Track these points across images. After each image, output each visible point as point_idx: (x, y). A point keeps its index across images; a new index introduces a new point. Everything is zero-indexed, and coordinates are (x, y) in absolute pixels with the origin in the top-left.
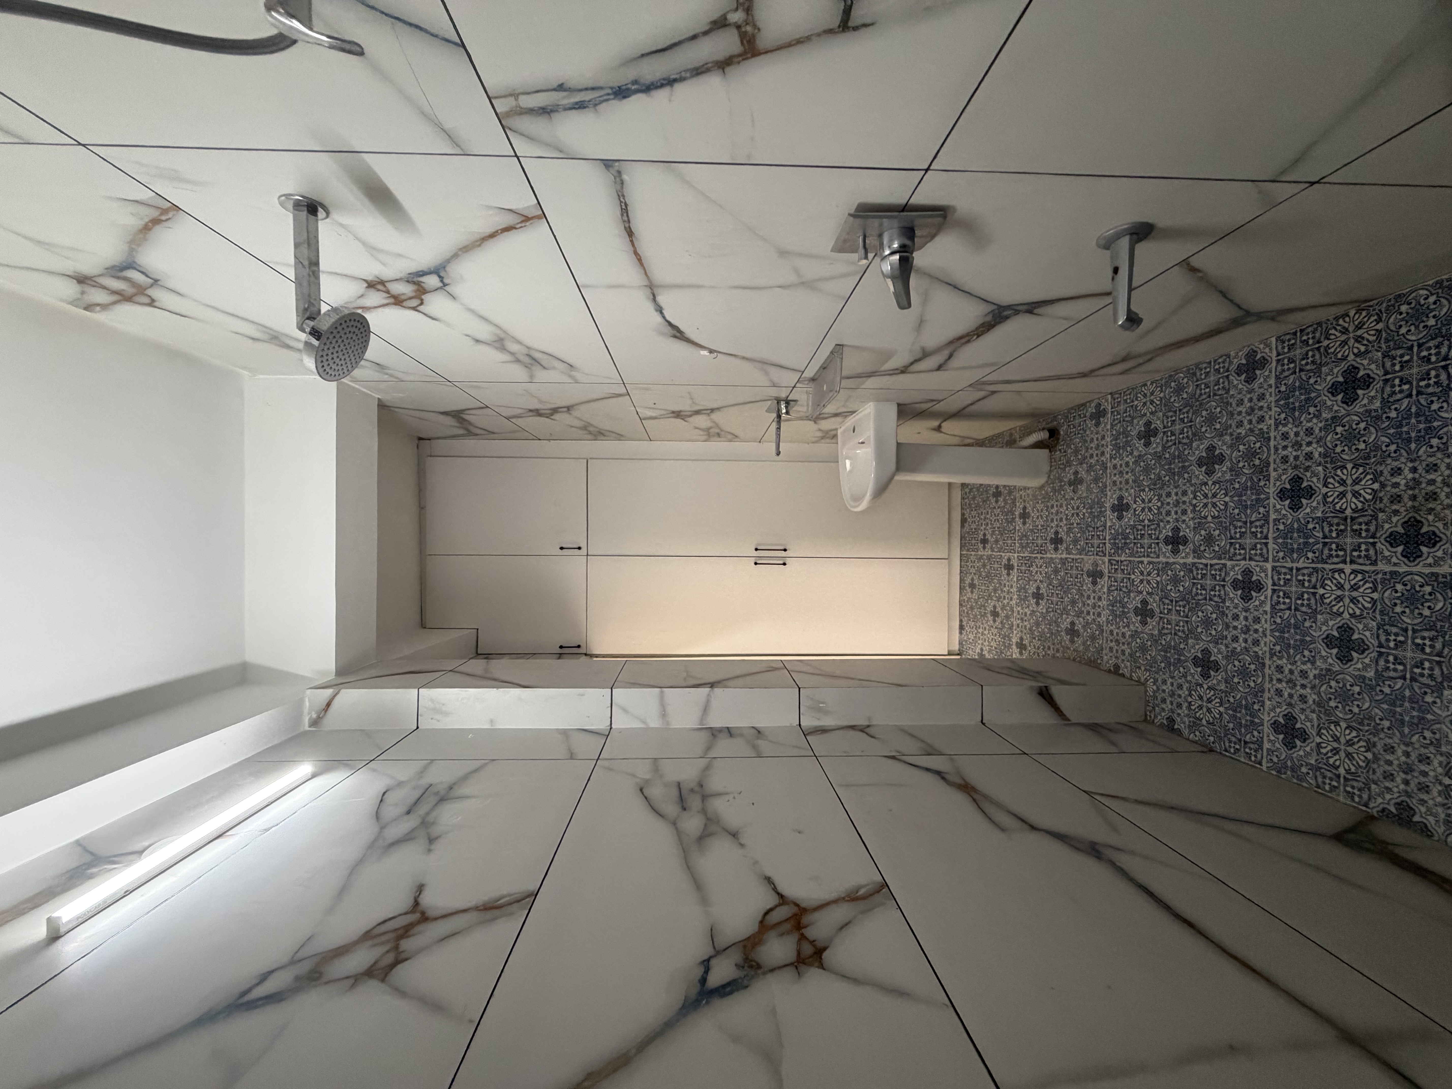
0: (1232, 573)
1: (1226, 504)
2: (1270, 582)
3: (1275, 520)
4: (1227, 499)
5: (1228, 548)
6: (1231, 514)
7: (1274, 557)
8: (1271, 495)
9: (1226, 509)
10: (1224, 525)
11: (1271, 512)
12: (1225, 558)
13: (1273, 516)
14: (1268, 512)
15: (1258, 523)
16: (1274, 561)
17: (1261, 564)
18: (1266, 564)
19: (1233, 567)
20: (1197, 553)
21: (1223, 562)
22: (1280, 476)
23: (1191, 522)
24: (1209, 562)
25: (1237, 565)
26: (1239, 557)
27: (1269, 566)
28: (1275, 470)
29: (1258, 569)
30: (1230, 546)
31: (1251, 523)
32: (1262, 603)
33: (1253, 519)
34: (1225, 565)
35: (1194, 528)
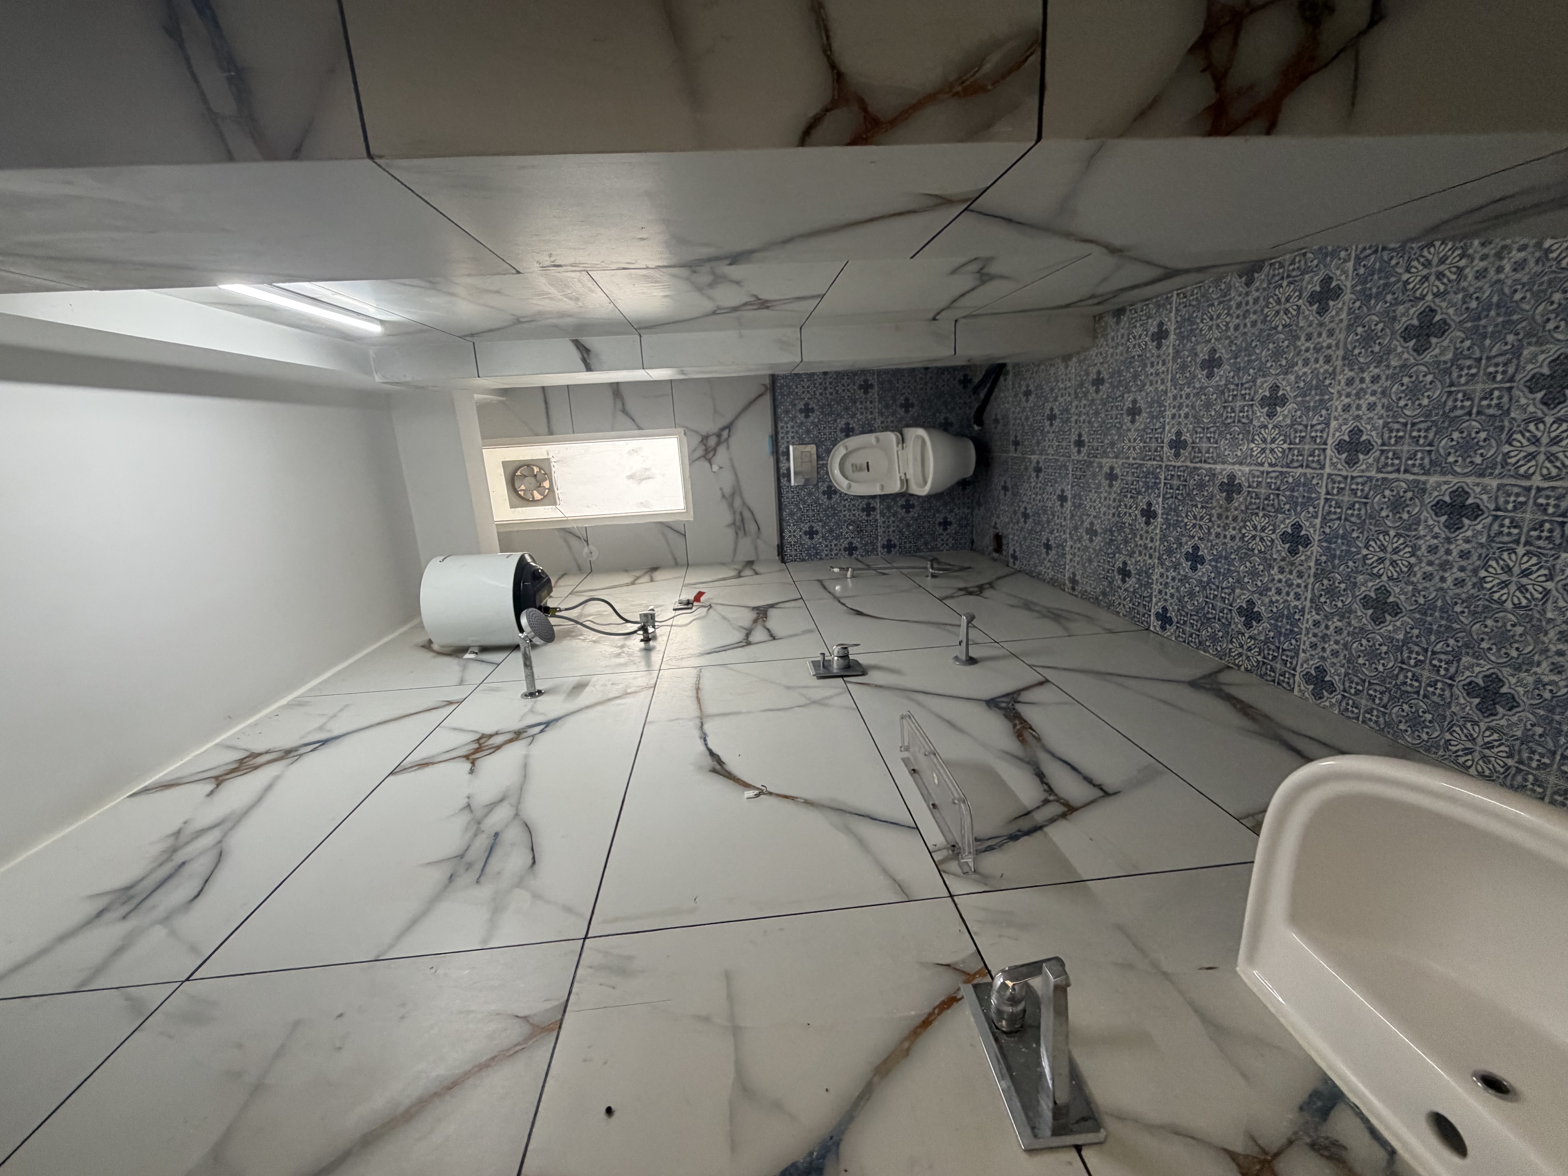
0: (1371, 461)
1: (1367, 547)
2: (1329, 452)
3: (1316, 517)
4: (1365, 552)
5: (1372, 492)
6: (1362, 533)
7: (1321, 479)
8: (1316, 543)
9: (1368, 540)
10: (1373, 521)
11: (1318, 526)
12: (1377, 480)
13: (1318, 521)
14: (1322, 527)
15: (1334, 517)
16: (1322, 475)
17: (1336, 472)
18: (1332, 472)
19: (1367, 469)
20: (1421, 490)
21: (1380, 476)
22: (1306, 560)
23: (1422, 533)
24: (1402, 476)
25: (1363, 471)
26: (1360, 480)
27: (1328, 470)
28: (1310, 568)
29: (1339, 466)
30: (1368, 494)
31: (1340, 519)
32: (1339, 429)
33: (1337, 522)
34: (1379, 471)
35: (1418, 524)
